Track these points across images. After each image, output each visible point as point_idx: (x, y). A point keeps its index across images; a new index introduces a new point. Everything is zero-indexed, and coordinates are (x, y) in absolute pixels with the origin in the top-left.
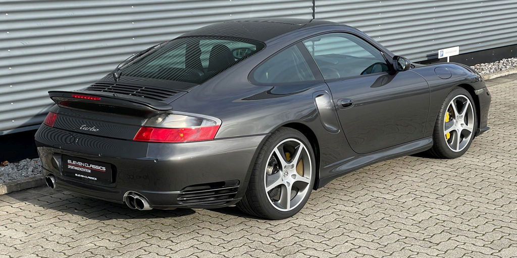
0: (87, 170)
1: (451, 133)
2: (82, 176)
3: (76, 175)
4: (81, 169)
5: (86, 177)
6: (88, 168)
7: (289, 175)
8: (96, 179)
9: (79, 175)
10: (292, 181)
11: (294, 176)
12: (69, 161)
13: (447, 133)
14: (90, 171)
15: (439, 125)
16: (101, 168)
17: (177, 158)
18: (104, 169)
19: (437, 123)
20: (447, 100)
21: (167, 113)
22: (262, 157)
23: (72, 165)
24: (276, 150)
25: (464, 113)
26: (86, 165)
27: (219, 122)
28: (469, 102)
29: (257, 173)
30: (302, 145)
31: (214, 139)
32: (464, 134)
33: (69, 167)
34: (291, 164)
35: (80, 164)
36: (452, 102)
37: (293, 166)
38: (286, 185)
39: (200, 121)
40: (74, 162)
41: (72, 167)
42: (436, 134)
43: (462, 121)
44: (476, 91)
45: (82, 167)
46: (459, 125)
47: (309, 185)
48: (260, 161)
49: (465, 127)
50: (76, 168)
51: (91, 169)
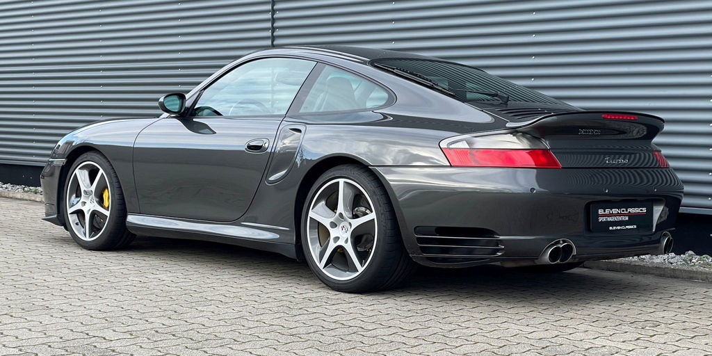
0: (624, 218)
2: (619, 228)
3: (611, 228)
4: (616, 219)
5: (623, 227)
6: (625, 215)
8: (635, 227)
9: (614, 228)
12: (601, 212)
14: (627, 218)
16: (641, 210)
23: (605, 215)
26: (623, 211)
33: (601, 219)
35: (615, 211)
40: (607, 211)
41: (605, 219)
45: (618, 215)
50: (609, 219)
51: (630, 215)
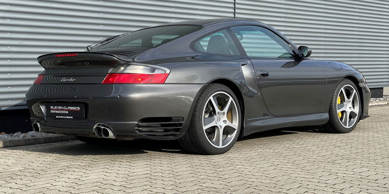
0: (65, 112)
1: (343, 112)
2: (62, 117)
3: (57, 117)
4: (60, 112)
5: (64, 117)
6: (66, 110)
7: (221, 121)
8: (72, 117)
9: (59, 117)
10: (224, 125)
11: (225, 121)
12: (52, 107)
13: (339, 111)
14: (67, 112)
15: (333, 105)
16: (76, 108)
17: (136, 96)
18: (79, 108)
19: (331, 103)
20: (339, 87)
21: (128, 64)
22: (200, 102)
23: (54, 110)
24: (211, 98)
25: (351, 99)
26: (65, 108)
27: (168, 71)
28: (355, 91)
29: (197, 114)
30: (231, 99)
31: (164, 83)
32: (352, 115)
33: (52, 111)
34: (223, 111)
35: (60, 108)
36: (342, 89)
37: (224, 113)
38: (219, 127)
39: (153, 70)
40: (56, 107)
41: (54, 112)
42: (331, 112)
43: (350, 105)
44: (360, 84)
45: (62, 110)
46: (348, 107)
47: (236, 131)
48: (199, 105)
49: (352, 110)
50: (57, 112)
51: (69, 110)
